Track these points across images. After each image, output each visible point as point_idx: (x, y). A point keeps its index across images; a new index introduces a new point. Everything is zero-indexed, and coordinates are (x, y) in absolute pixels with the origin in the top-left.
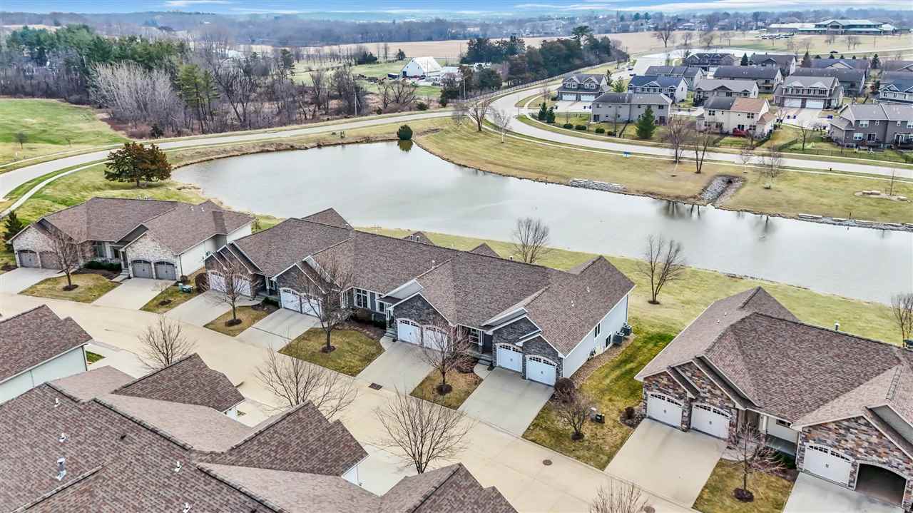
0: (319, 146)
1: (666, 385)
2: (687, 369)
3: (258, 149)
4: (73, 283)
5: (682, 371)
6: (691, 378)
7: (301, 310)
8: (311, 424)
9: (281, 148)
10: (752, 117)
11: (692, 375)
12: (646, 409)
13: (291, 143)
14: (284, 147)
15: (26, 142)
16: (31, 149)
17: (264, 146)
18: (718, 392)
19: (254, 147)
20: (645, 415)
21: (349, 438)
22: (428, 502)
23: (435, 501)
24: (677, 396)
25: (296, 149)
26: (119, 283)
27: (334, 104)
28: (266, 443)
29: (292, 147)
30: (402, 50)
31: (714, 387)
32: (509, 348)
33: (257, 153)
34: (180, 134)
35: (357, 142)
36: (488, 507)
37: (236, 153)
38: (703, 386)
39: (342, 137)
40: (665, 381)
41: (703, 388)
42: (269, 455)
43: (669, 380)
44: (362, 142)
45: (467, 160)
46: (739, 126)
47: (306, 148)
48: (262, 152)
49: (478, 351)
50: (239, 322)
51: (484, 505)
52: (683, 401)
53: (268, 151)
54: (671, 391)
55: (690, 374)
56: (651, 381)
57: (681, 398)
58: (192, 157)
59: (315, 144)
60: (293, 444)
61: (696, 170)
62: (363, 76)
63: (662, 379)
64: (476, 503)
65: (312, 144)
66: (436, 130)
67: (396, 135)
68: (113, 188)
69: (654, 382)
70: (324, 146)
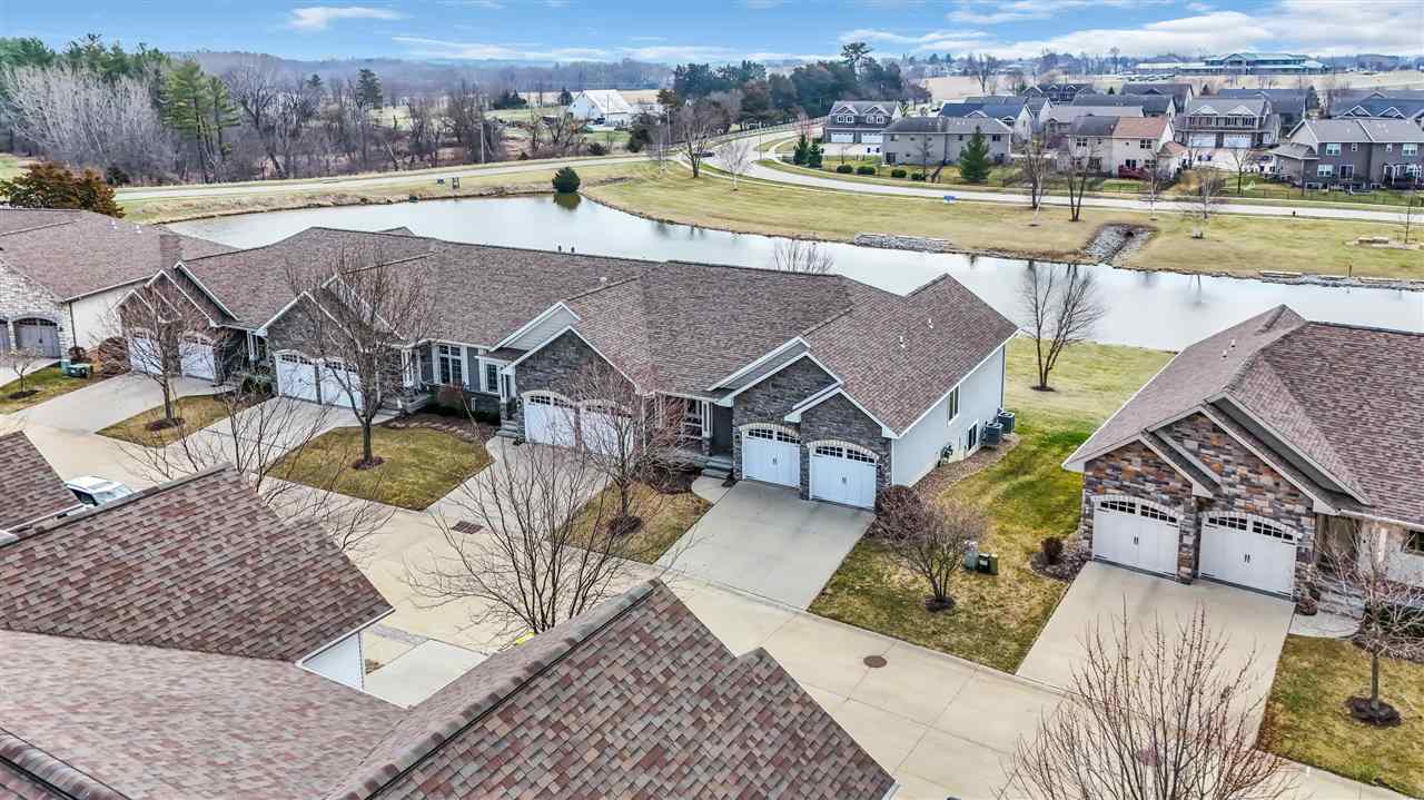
0: (413, 199)
1: (1138, 475)
2: (1188, 432)
3: (299, 203)
5: (1176, 438)
6: (1196, 454)
7: (319, 395)
8: (222, 520)
9: (343, 202)
10: (1149, 147)
11: (1200, 446)
12: (1090, 539)
13: (362, 194)
14: (349, 200)
17: (312, 198)
18: (1266, 480)
19: (293, 200)
20: (1089, 554)
21: (337, 563)
22: (544, 684)
23: (566, 683)
24: (1166, 497)
25: (371, 203)
28: (55, 561)
29: (362, 200)
31: (1257, 466)
32: (768, 435)
33: (300, 208)
35: (481, 195)
36: (745, 706)
37: (259, 208)
38: (1228, 468)
39: (454, 187)
40: (1136, 466)
41: (1228, 475)
42: (54, 596)
43: (1145, 462)
44: (490, 196)
46: (1128, 162)
47: (389, 202)
48: (309, 207)
49: (702, 453)
50: (178, 422)
51: (733, 702)
52: (1181, 508)
53: (320, 206)
54: (1150, 487)
55: (1193, 445)
56: (1100, 470)
57: (1176, 502)
58: (175, 211)
59: (406, 197)
60: (149, 569)
61: (1071, 218)
62: (501, 121)
63: (1129, 461)
64: (708, 692)
65: (400, 197)
66: (621, 179)
67: (551, 185)
69: (1109, 471)
70: (421, 200)
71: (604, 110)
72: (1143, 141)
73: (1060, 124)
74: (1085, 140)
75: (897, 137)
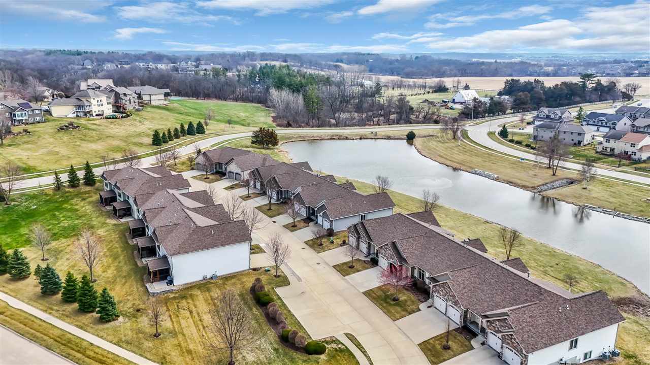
0: (361, 139)
3: (329, 137)
4: (208, 176)
9: (341, 138)
12: (349, 241)
13: (347, 136)
15: (232, 124)
16: (233, 127)
17: (333, 136)
19: (327, 136)
25: (348, 139)
26: (223, 179)
27: (393, 117)
29: (347, 138)
30: (468, 85)
33: (328, 139)
34: (300, 126)
35: (382, 139)
37: (318, 138)
39: (375, 135)
44: (385, 139)
45: (429, 153)
46: (625, 152)
47: (353, 139)
48: (331, 139)
50: (250, 197)
53: (334, 139)
57: (356, 236)
58: (297, 138)
59: (359, 137)
61: (552, 173)
62: (428, 101)
65: (357, 138)
66: (432, 136)
67: (406, 137)
68: (253, 147)
70: (364, 139)
71: (466, 99)
72: (632, 144)
73: (637, 127)
74: (609, 140)
75: (539, 130)
